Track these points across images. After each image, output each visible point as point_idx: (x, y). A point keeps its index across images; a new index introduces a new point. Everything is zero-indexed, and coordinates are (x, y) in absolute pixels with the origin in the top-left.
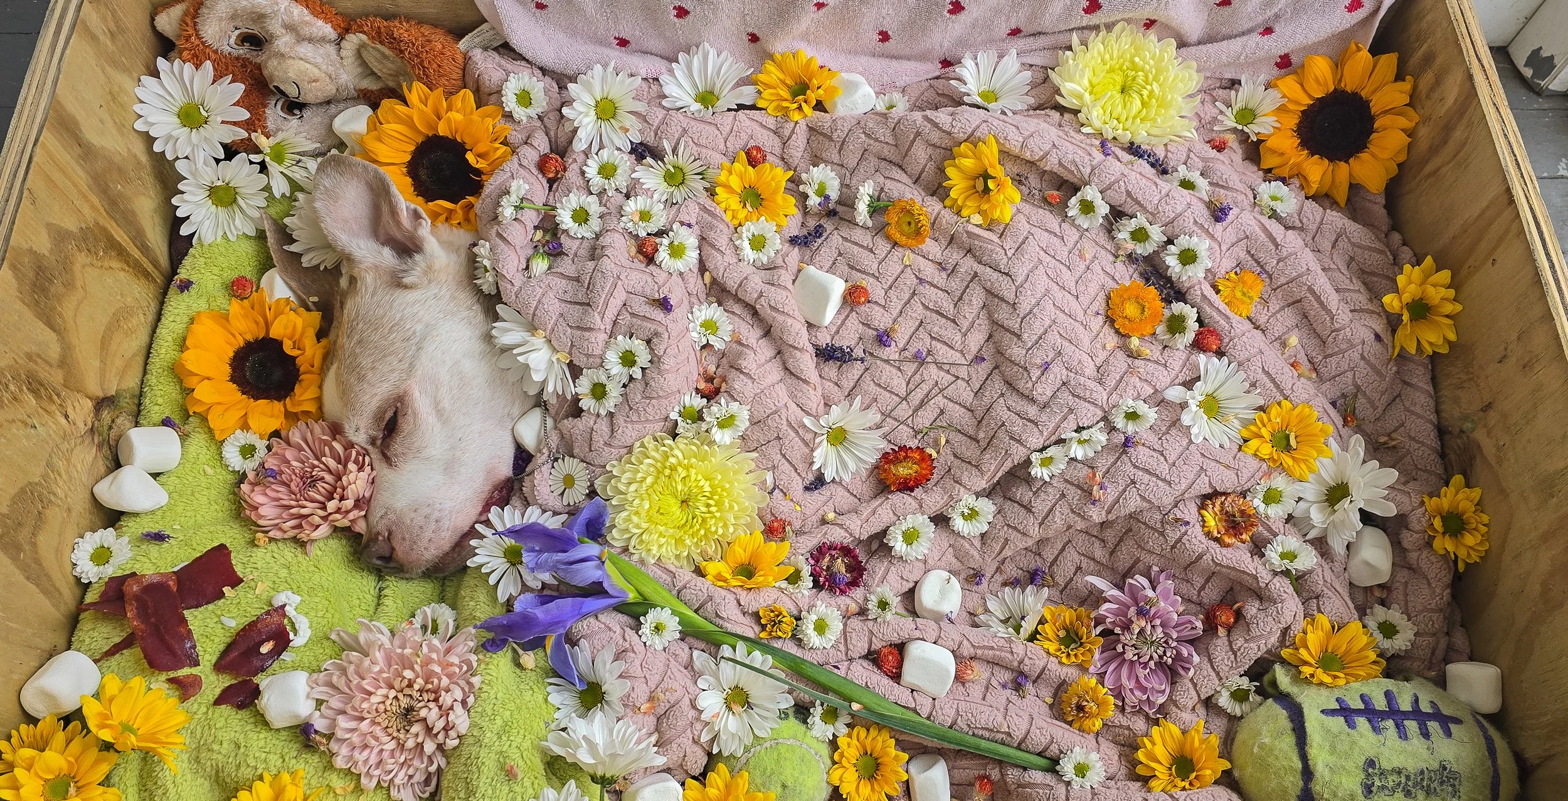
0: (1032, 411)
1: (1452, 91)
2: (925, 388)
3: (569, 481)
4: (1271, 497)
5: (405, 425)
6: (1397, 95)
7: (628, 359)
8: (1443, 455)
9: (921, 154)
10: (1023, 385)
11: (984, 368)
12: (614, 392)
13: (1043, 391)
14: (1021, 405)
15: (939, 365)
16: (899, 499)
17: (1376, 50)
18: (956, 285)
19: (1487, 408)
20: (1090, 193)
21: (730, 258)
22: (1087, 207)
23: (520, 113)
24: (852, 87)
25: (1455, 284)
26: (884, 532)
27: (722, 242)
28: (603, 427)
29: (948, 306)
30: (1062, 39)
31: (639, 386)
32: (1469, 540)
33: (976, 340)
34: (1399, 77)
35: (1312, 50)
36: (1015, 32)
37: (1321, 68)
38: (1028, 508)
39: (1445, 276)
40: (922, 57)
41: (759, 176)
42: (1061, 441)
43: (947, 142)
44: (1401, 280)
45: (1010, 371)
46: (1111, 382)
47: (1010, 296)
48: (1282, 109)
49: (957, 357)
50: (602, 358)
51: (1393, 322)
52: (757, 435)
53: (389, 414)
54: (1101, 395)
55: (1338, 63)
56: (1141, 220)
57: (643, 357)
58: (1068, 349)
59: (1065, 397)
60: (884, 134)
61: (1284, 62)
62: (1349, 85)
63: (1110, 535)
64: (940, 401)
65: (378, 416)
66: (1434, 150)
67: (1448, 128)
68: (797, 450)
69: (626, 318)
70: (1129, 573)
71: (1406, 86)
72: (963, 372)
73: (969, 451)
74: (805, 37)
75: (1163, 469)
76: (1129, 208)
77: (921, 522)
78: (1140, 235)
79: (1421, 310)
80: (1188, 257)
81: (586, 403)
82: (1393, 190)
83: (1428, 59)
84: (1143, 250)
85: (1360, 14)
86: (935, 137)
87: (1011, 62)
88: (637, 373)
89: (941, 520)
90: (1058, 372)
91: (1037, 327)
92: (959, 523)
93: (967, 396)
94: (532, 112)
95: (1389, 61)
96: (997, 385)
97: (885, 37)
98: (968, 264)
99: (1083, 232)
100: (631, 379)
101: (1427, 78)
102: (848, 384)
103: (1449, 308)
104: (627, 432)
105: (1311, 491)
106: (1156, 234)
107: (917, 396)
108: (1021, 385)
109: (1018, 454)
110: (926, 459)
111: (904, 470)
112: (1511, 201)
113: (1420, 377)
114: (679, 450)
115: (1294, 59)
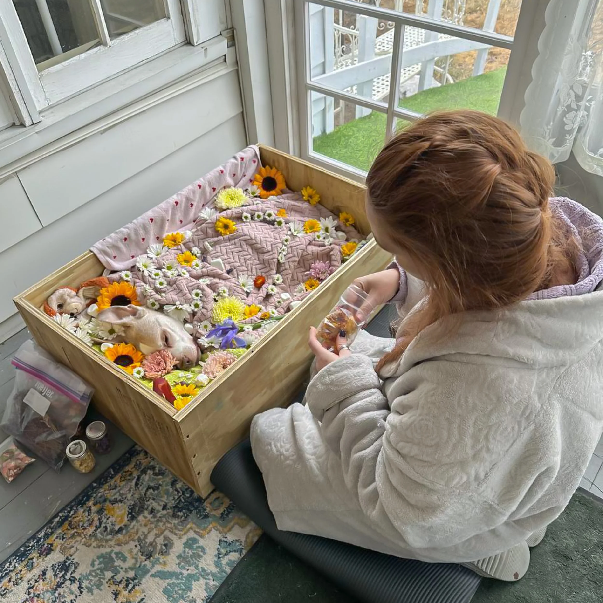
0: (271, 253)
1: (283, 162)
2: (250, 266)
3: (206, 327)
4: (318, 237)
5: (169, 337)
6: (274, 170)
7: (197, 295)
8: (335, 215)
9: (210, 231)
10: (265, 250)
11: (256, 254)
12: (200, 303)
13: (269, 248)
14: (268, 254)
15: (249, 260)
16: (264, 286)
17: (264, 166)
18: (238, 245)
19: (333, 198)
20: (245, 214)
21: (195, 271)
22: (246, 218)
23: (128, 279)
24: (185, 233)
25: (311, 187)
26: (267, 292)
27: (191, 270)
28: (203, 310)
29: (240, 249)
30: (213, 200)
31: (204, 297)
32: (350, 220)
33: (250, 250)
34: (271, 168)
35: (254, 174)
36: (203, 206)
37: (258, 176)
38: (286, 269)
39: (308, 188)
40: (189, 223)
41: (185, 255)
42: (280, 253)
43: (213, 225)
44: (303, 193)
45: (260, 251)
46: (278, 238)
47: (249, 238)
48: (258, 188)
49: (250, 256)
50: (192, 298)
51: (308, 201)
52: (231, 293)
53: (164, 337)
54: (279, 241)
55: (260, 174)
56: (257, 214)
57: (199, 292)
58: (267, 239)
59: (273, 246)
60: (200, 233)
61: (251, 181)
62: (265, 176)
63: (302, 264)
64: (254, 267)
65: (162, 338)
66: (288, 173)
67: (287, 168)
68: (240, 291)
69: (190, 288)
70: (310, 266)
71: (274, 168)
72: (253, 258)
73: (267, 269)
74: (167, 232)
75: (299, 243)
76: (253, 212)
77: (271, 286)
78: (259, 216)
79: (310, 196)
80: (270, 215)
81: (196, 310)
82: (288, 186)
83: (274, 161)
84: (261, 218)
85: (256, 162)
86: (210, 225)
87: (208, 210)
88: (201, 295)
89: (274, 284)
90: (269, 244)
91: (258, 239)
92: (278, 282)
93: (258, 262)
94: (131, 277)
95: (267, 167)
96: (261, 256)
97: (181, 222)
98: (236, 240)
99: (249, 222)
100: (201, 297)
101: (276, 164)
102: (236, 276)
103: (314, 192)
104: (209, 307)
105: (322, 232)
106: (261, 213)
107: (250, 268)
108: (265, 251)
109: (276, 260)
110: (262, 277)
111: (260, 281)
112: (307, 166)
113: (321, 207)
114: (220, 303)
115: (252, 179)
